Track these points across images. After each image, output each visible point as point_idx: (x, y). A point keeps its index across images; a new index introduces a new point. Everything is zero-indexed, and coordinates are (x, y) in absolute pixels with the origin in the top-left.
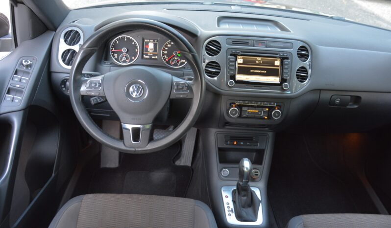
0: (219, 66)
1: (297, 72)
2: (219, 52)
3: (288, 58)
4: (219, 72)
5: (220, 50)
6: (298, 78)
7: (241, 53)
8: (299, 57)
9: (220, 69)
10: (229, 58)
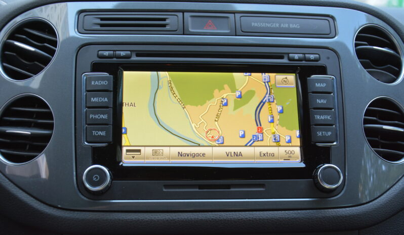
0: (49, 116)
1: (366, 122)
2: (46, 61)
3: (322, 70)
4: (47, 138)
5: (52, 53)
6: (373, 144)
7: (134, 58)
8: (365, 66)
9: (50, 127)
10: (89, 80)
